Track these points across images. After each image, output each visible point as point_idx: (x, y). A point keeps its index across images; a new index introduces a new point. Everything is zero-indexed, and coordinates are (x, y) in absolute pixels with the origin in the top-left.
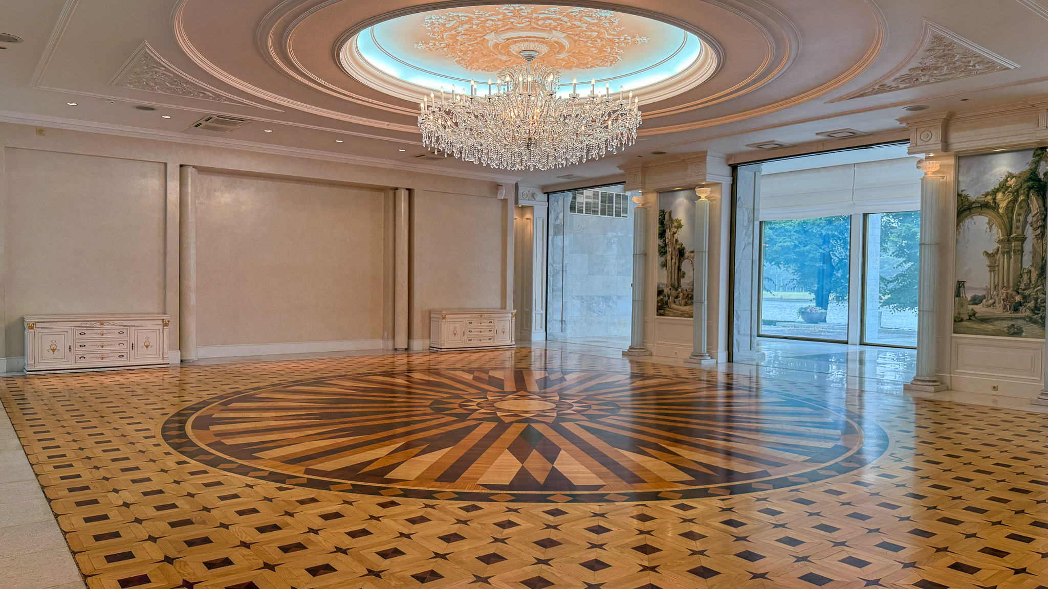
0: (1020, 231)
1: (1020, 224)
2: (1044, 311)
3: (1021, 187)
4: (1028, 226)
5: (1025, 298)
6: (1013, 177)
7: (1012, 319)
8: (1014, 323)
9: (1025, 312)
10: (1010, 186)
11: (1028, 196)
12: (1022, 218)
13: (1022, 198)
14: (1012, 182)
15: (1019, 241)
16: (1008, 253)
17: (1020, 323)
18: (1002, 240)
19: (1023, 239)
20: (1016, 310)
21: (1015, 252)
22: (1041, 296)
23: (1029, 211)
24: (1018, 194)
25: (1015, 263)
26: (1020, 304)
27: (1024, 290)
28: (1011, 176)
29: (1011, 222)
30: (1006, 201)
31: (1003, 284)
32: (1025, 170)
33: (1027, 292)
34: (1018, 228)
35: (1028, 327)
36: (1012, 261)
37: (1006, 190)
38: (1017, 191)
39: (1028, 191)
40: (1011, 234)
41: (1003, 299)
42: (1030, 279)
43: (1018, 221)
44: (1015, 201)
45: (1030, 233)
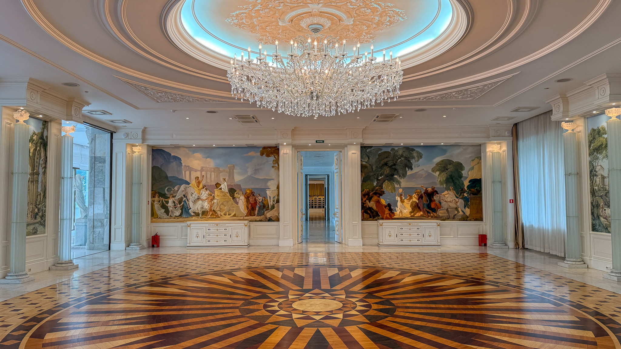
0: (37, 168)
1: (37, 164)
2: (45, 217)
3: (38, 142)
4: (40, 166)
5: (38, 210)
6: (35, 134)
7: (35, 223)
8: (34, 226)
9: (39, 219)
10: (34, 140)
11: (40, 148)
12: (38, 160)
13: (38, 148)
14: (35, 137)
15: (37, 175)
16: (33, 181)
17: (37, 225)
18: (31, 173)
19: (38, 174)
20: (36, 218)
21: (35, 182)
22: (44, 208)
23: (40, 157)
24: (37, 145)
25: (35, 189)
26: (37, 214)
27: (38, 205)
28: (34, 133)
29: (34, 162)
30: (33, 149)
31: (31, 201)
32: (39, 132)
33: (39, 206)
34: (37, 167)
35: (40, 228)
36: (34, 187)
37: (33, 142)
38: (37, 143)
39: (41, 145)
40: (34, 170)
41: (31, 212)
42: (40, 198)
43: (37, 162)
44: (35, 150)
45: (41, 171)
